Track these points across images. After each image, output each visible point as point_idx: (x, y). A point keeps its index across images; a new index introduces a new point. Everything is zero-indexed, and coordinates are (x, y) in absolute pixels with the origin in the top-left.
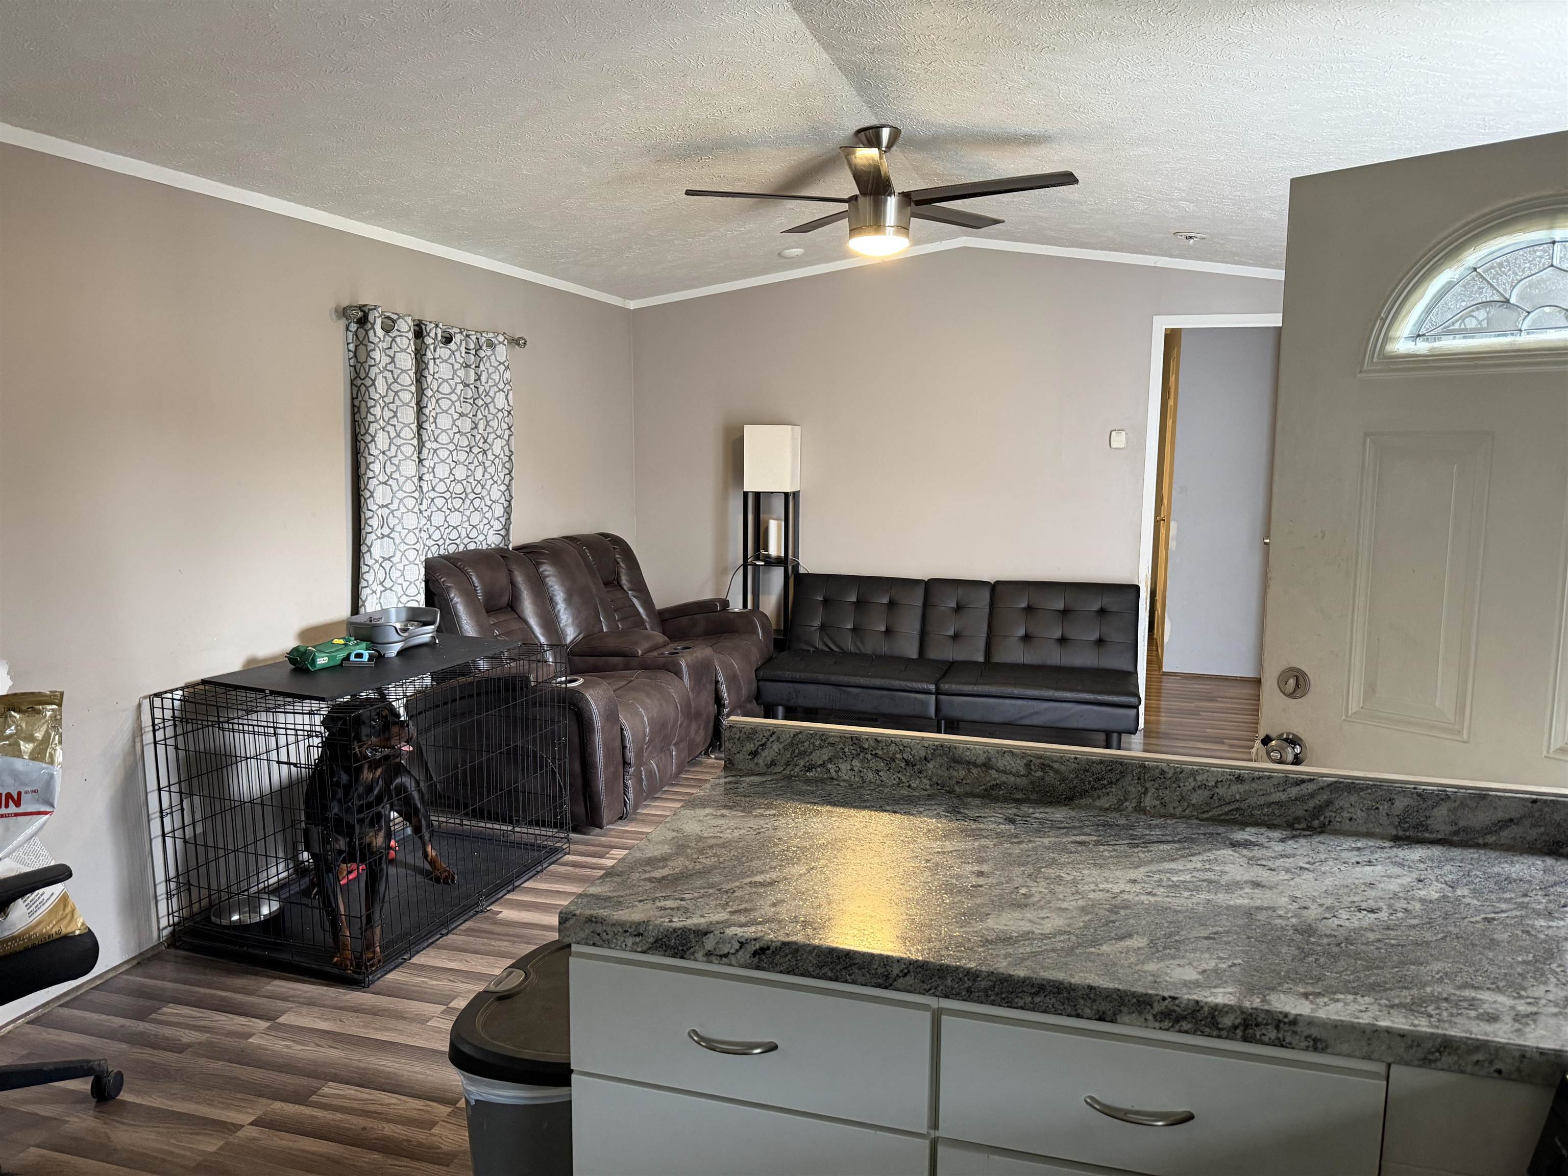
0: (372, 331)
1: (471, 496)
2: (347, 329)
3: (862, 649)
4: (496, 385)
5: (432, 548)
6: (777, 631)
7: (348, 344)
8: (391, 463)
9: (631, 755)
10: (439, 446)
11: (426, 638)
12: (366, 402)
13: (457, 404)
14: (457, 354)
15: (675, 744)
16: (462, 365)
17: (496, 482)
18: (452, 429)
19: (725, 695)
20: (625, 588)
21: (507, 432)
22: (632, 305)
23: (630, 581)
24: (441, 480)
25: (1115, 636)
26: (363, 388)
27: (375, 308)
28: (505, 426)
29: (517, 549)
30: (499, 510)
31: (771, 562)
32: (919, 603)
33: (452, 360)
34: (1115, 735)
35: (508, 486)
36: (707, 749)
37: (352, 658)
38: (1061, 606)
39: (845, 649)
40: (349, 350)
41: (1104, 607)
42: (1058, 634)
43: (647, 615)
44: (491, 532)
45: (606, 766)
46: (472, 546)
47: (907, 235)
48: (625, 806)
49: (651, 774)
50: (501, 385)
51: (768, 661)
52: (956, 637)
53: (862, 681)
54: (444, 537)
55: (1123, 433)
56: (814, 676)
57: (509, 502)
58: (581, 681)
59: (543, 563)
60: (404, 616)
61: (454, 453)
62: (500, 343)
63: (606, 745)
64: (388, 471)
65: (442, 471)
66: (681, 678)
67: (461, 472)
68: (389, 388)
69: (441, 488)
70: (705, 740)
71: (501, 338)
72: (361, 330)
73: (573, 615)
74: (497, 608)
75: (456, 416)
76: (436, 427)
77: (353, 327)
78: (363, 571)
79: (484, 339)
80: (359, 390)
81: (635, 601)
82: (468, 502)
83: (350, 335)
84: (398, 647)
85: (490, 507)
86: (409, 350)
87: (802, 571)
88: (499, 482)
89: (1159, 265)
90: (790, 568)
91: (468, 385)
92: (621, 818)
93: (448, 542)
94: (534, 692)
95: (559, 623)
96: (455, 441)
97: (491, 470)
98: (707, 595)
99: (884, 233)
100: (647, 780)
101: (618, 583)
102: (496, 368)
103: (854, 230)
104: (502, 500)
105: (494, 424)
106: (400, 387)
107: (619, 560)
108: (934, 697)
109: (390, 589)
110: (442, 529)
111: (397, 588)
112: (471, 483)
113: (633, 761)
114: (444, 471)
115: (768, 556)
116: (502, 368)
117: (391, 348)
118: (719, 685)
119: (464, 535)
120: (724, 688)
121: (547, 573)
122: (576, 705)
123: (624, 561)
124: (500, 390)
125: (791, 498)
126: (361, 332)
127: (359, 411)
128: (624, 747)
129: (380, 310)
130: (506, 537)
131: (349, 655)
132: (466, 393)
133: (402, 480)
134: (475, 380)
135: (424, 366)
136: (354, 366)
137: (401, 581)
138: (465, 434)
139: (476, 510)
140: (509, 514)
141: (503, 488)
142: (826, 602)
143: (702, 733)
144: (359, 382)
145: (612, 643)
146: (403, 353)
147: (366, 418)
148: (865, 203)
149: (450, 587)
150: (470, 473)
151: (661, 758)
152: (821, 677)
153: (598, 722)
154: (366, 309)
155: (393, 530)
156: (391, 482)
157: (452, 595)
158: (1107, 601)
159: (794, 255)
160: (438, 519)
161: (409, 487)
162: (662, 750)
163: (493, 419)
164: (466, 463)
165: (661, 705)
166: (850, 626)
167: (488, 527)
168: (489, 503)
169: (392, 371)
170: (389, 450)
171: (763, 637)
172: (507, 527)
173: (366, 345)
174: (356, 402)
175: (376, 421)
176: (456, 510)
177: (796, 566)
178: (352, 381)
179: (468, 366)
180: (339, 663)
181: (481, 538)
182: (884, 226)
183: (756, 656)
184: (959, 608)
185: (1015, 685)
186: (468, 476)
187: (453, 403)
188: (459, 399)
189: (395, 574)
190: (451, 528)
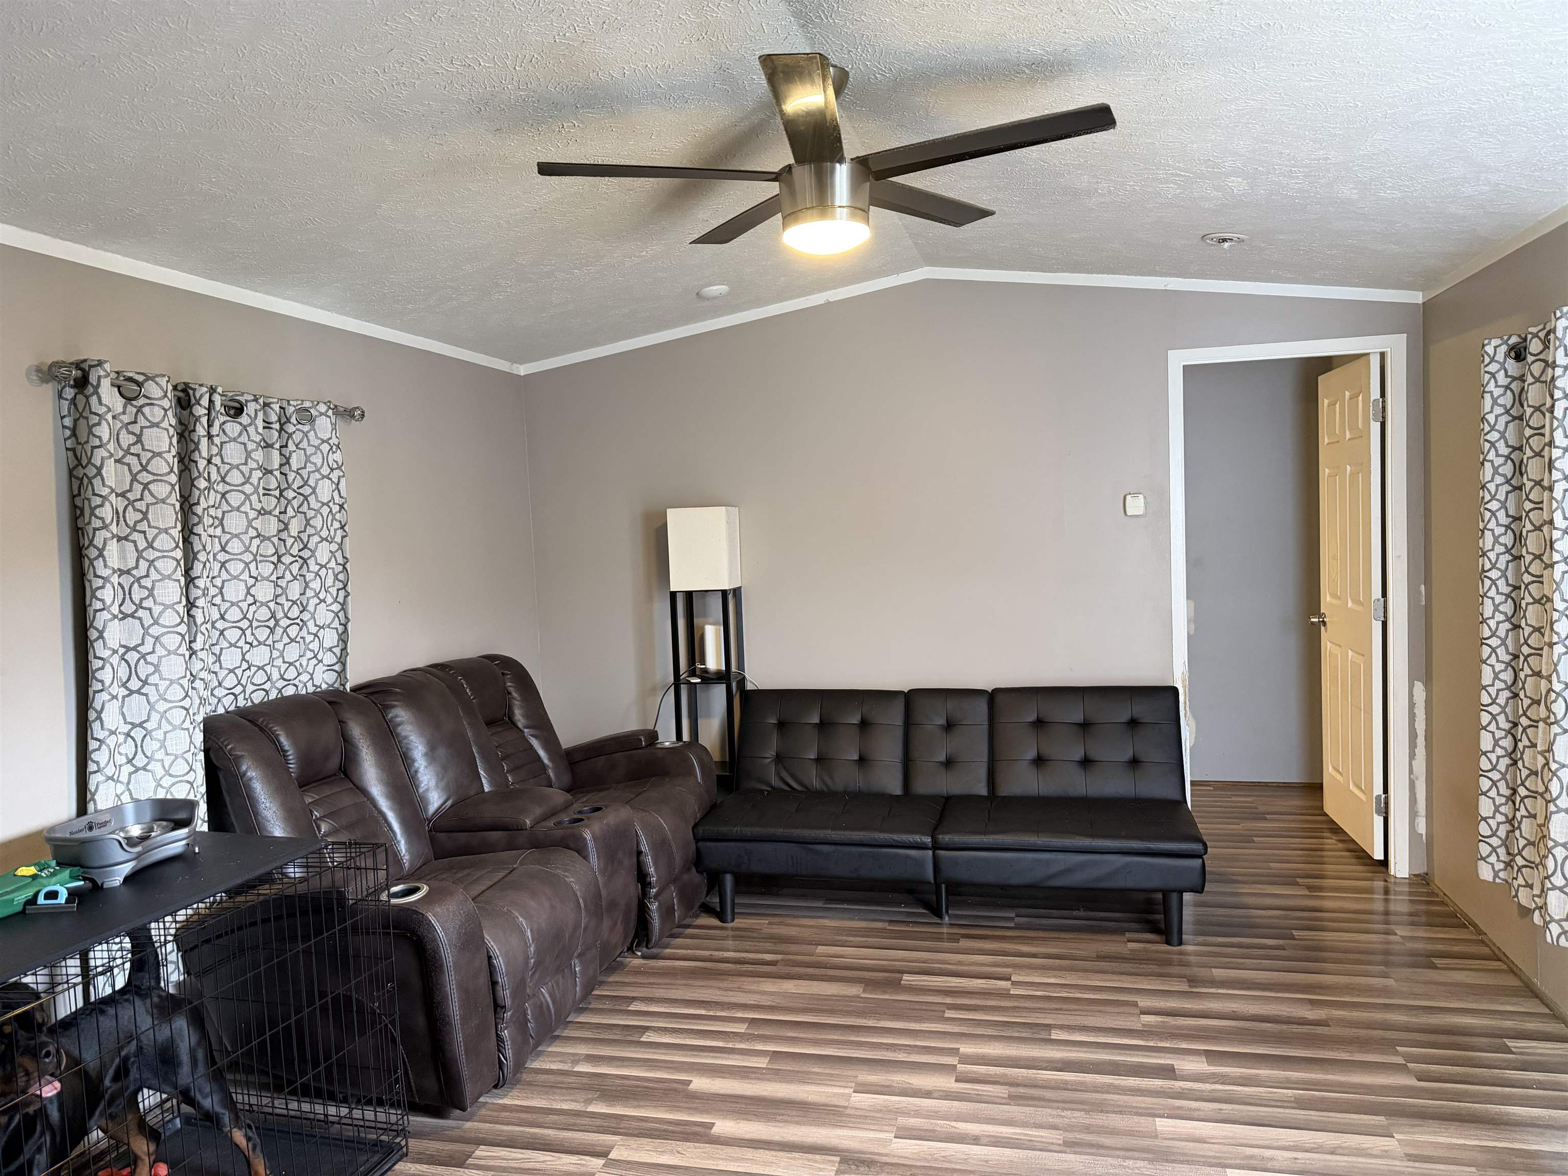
0: (95, 397)
1: (284, 622)
2: (60, 396)
3: (829, 783)
4: (318, 470)
5: (224, 700)
6: (722, 764)
7: (62, 418)
8: (140, 586)
9: (506, 995)
10: (228, 557)
11: (177, 848)
12: (89, 500)
13: (254, 498)
14: (251, 429)
15: (579, 956)
16: (258, 444)
17: (324, 601)
18: (246, 533)
19: (652, 870)
20: (520, 725)
21: (340, 533)
22: (523, 370)
23: (526, 716)
24: (233, 604)
25: (1153, 754)
26: (85, 481)
27: (100, 363)
28: (337, 525)
29: (355, 689)
30: (330, 638)
31: (709, 679)
32: (899, 721)
33: (244, 439)
34: (1174, 896)
35: (344, 606)
36: (632, 944)
37: (41, 900)
38: (1078, 717)
39: (810, 787)
40: (64, 427)
41: (1135, 716)
42: (1078, 755)
43: (550, 759)
44: (321, 668)
45: (465, 1019)
46: (290, 691)
47: (867, 221)
48: (501, 1068)
49: (541, 1010)
50: (325, 471)
51: (711, 811)
52: (949, 763)
53: (834, 835)
54: (243, 682)
55: (1141, 496)
56: (771, 831)
57: (345, 626)
58: (425, 889)
59: (394, 706)
60: (148, 816)
61: (253, 566)
62: (321, 414)
63: (464, 990)
64: (136, 597)
65: (234, 591)
66: (586, 858)
67: (264, 592)
68: (134, 479)
69: (234, 614)
70: (625, 937)
71: (322, 408)
72: (80, 397)
73: (437, 775)
74: (321, 777)
75: (253, 514)
76: (224, 531)
77: (69, 393)
78: (91, 748)
79: (292, 409)
80: (81, 483)
81: (535, 743)
82: (279, 631)
83: (65, 404)
84: (127, 869)
85: (316, 635)
86: (165, 424)
88: (329, 600)
89: (1169, 288)
90: (734, 685)
91: (271, 472)
92: (496, 1087)
93: (250, 688)
94: (354, 914)
95: (417, 787)
96: (253, 549)
97: (316, 585)
98: (632, 725)
99: (833, 217)
100: (536, 1019)
101: (510, 718)
102: (317, 448)
104: (336, 624)
105: (317, 522)
106: (151, 478)
107: (511, 689)
108: (930, 852)
109: (144, 768)
110: (239, 672)
111: (155, 766)
112: (282, 605)
113: (508, 1002)
114: (237, 591)
115: (705, 671)
116: (325, 448)
117: (135, 422)
118: (642, 858)
119: (275, 676)
120: (649, 860)
121: (399, 719)
122: (413, 932)
123: (518, 690)
124: (324, 477)
125: (730, 597)
126: (81, 399)
127: (82, 514)
128: (494, 983)
129: (107, 366)
130: (342, 674)
131: (36, 895)
132: (268, 483)
133: (157, 610)
134: (281, 465)
135: (193, 446)
136: (73, 450)
137: (160, 755)
138: (269, 539)
139: (292, 640)
140: (345, 642)
141: (336, 607)
142: (782, 725)
143: (620, 927)
144: (80, 472)
145: (490, 813)
146: (155, 429)
147: (89, 523)
148: (804, 176)
149: (242, 756)
150: (279, 591)
151: (557, 984)
152: (780, 831)
153: (448, 954)
154: (85, 366)
155: (145, 683)
156: (140, 613)
157: (244, 768)
158: (1140, 710)
159: (717, 293)
160: (231, 658)
161: (170, 618)
162: (559, 970)
163: (315, 517)
164: (274, 578)
165: (553, 907)
166: (813, 756)
167: (314, 661)
168: (314, 630)
169: (138, 456)
170: (137, 567)
171: (703, 778)
172: (342, 660)
173: (87, 418)
174: (78, 502)
175: (105, 527)
176: (260, 643)
177: (742, 681)
178: (71, 472)
179: (269, 446)
180: (20, 908)
181: (305, 677)
182: (833, 206)
183: (693, 807)
184: (949, 726)
185: (1037, 832)
186: (277, 596)
187: (248, 497)
188: (256, 491)
189: (151, 746)
190: (253, 669)
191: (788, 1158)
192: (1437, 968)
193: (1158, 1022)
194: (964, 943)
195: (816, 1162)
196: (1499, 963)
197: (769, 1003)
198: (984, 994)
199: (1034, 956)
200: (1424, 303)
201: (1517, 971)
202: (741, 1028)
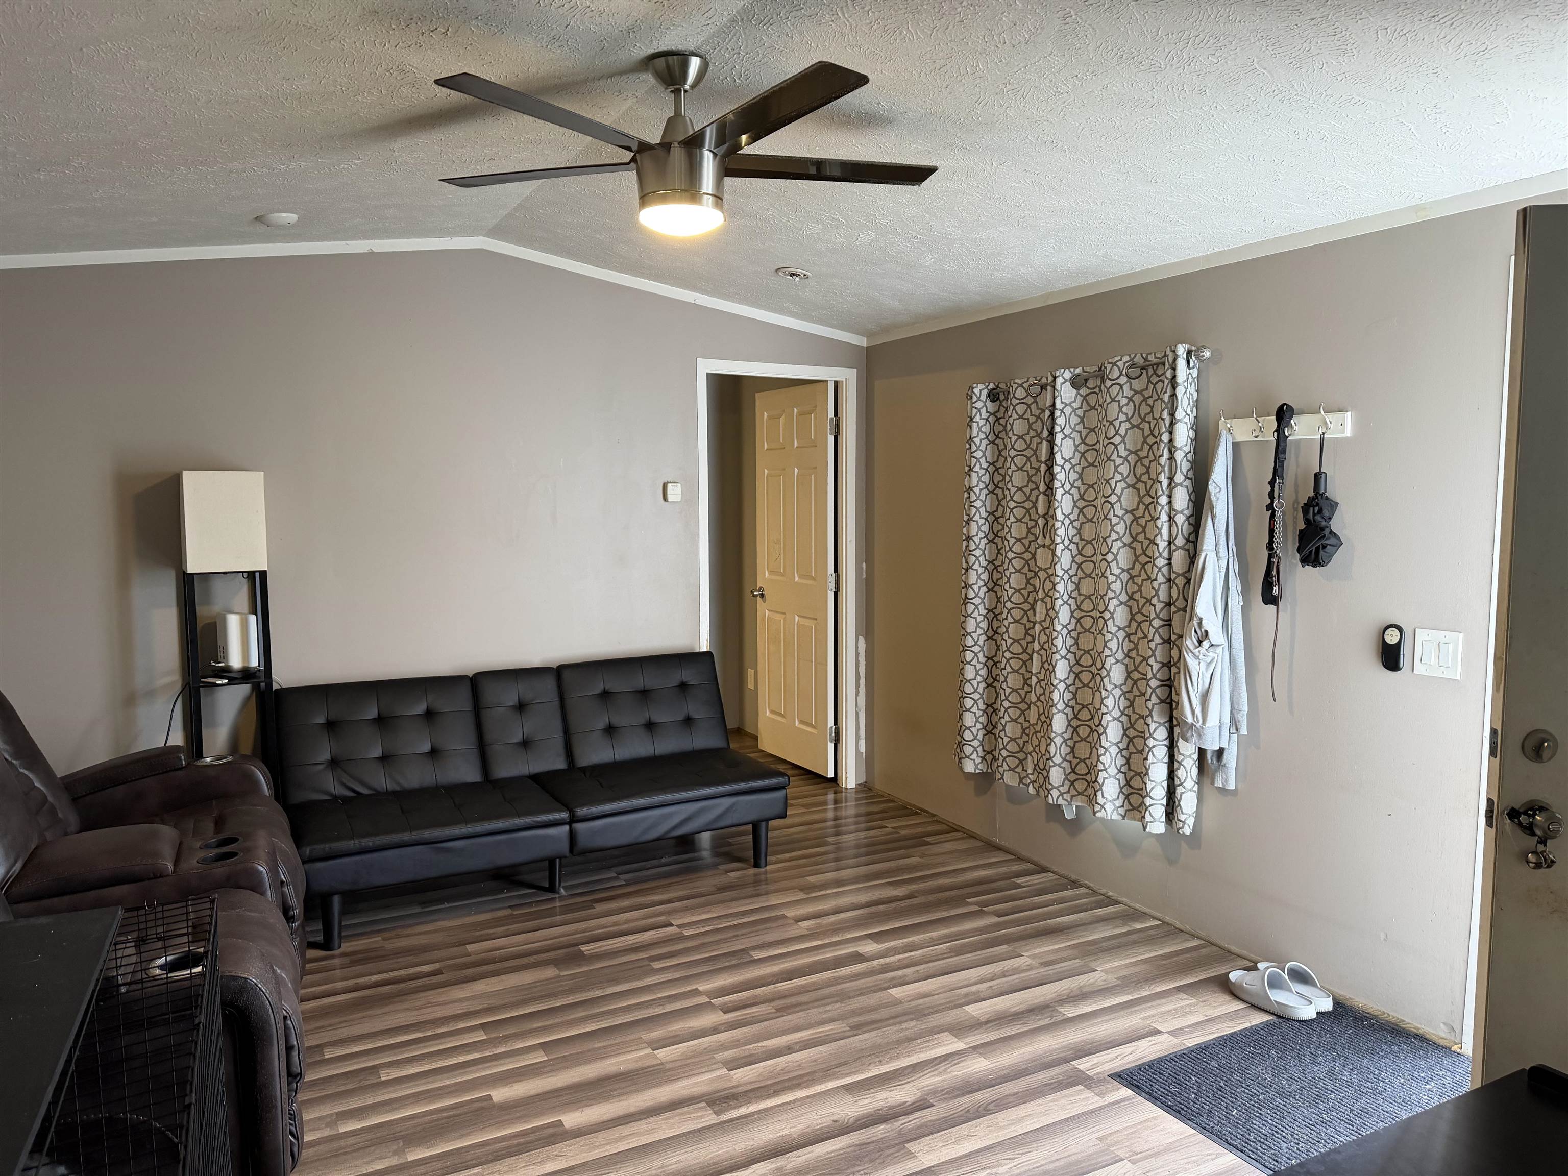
3: (402, 781)
25: (703, 711)
31: (235, 679)
32: (467, 706)
34: (763, 824)
38: (637, 686)
39: (380, 788)
41: (685, 680)
42: (644, 719)
43: (53, 796)
52: (526, 743)
55: (679, 484)
87: (275, 686)
89: (698, 302)
90: (261, 684)
103: (645, 199)
108: (567, 827)
113: (302, 1068)
115: (227, 670)
125: (257, 580)
142: (331, 725)
152: (408, 835)
158: (688, 675)
159: (285, 222)
166: (377, 754)
171: (270, 794)
177: (269, 679)
184: (522, 707)
191: (663, 1120)
192: (931, 844)
193: (812, 925)
194: (600, 908)
195: (689, 1113)
196: (959, 833)
197: (480, 1007)
198: (664, 942)
199: (669, 901)
200: (867, 347)
201: (974, 835)
202: (481, 1036)
